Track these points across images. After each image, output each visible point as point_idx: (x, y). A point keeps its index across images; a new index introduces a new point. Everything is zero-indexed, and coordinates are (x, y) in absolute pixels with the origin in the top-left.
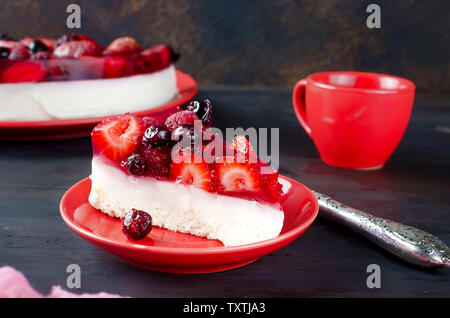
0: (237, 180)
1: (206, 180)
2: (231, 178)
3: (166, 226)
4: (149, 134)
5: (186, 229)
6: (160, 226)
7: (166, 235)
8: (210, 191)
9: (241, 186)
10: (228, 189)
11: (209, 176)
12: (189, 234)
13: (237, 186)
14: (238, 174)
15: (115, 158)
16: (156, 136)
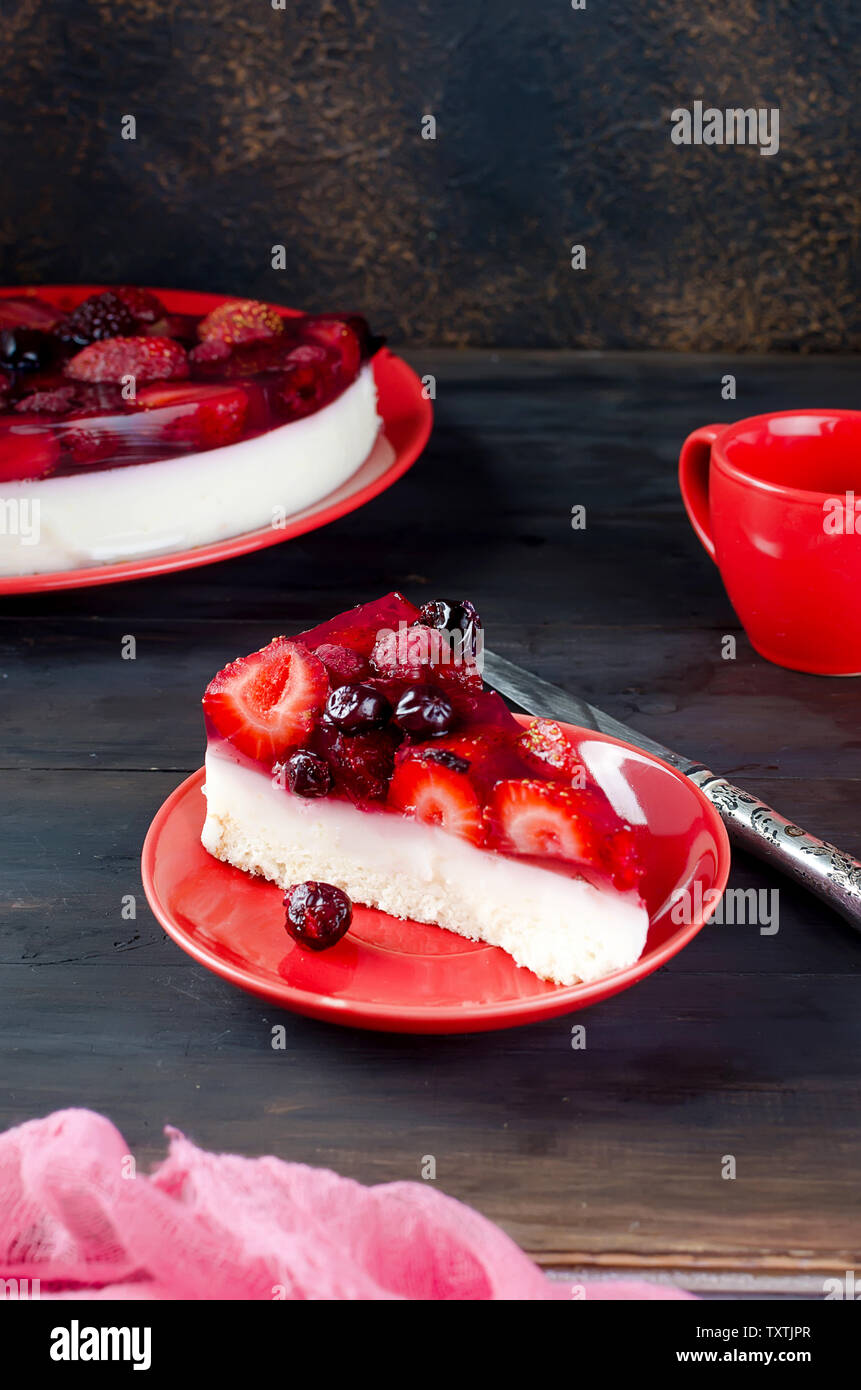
0: (542, 833)
1: (472, 823)
2: (529, 827)
3: (381, 907)
4: (338, 709)
5: (428, 915)
6: (369, 904)
7: (383, 925)
8: (481, 846)
9: (551, 848)
10: (522, 850)
11: (478, 816)
12: (434, 927)
13: (542, 844)
14: (544, 822)
15: (258, 755)
16: (352, 713)
